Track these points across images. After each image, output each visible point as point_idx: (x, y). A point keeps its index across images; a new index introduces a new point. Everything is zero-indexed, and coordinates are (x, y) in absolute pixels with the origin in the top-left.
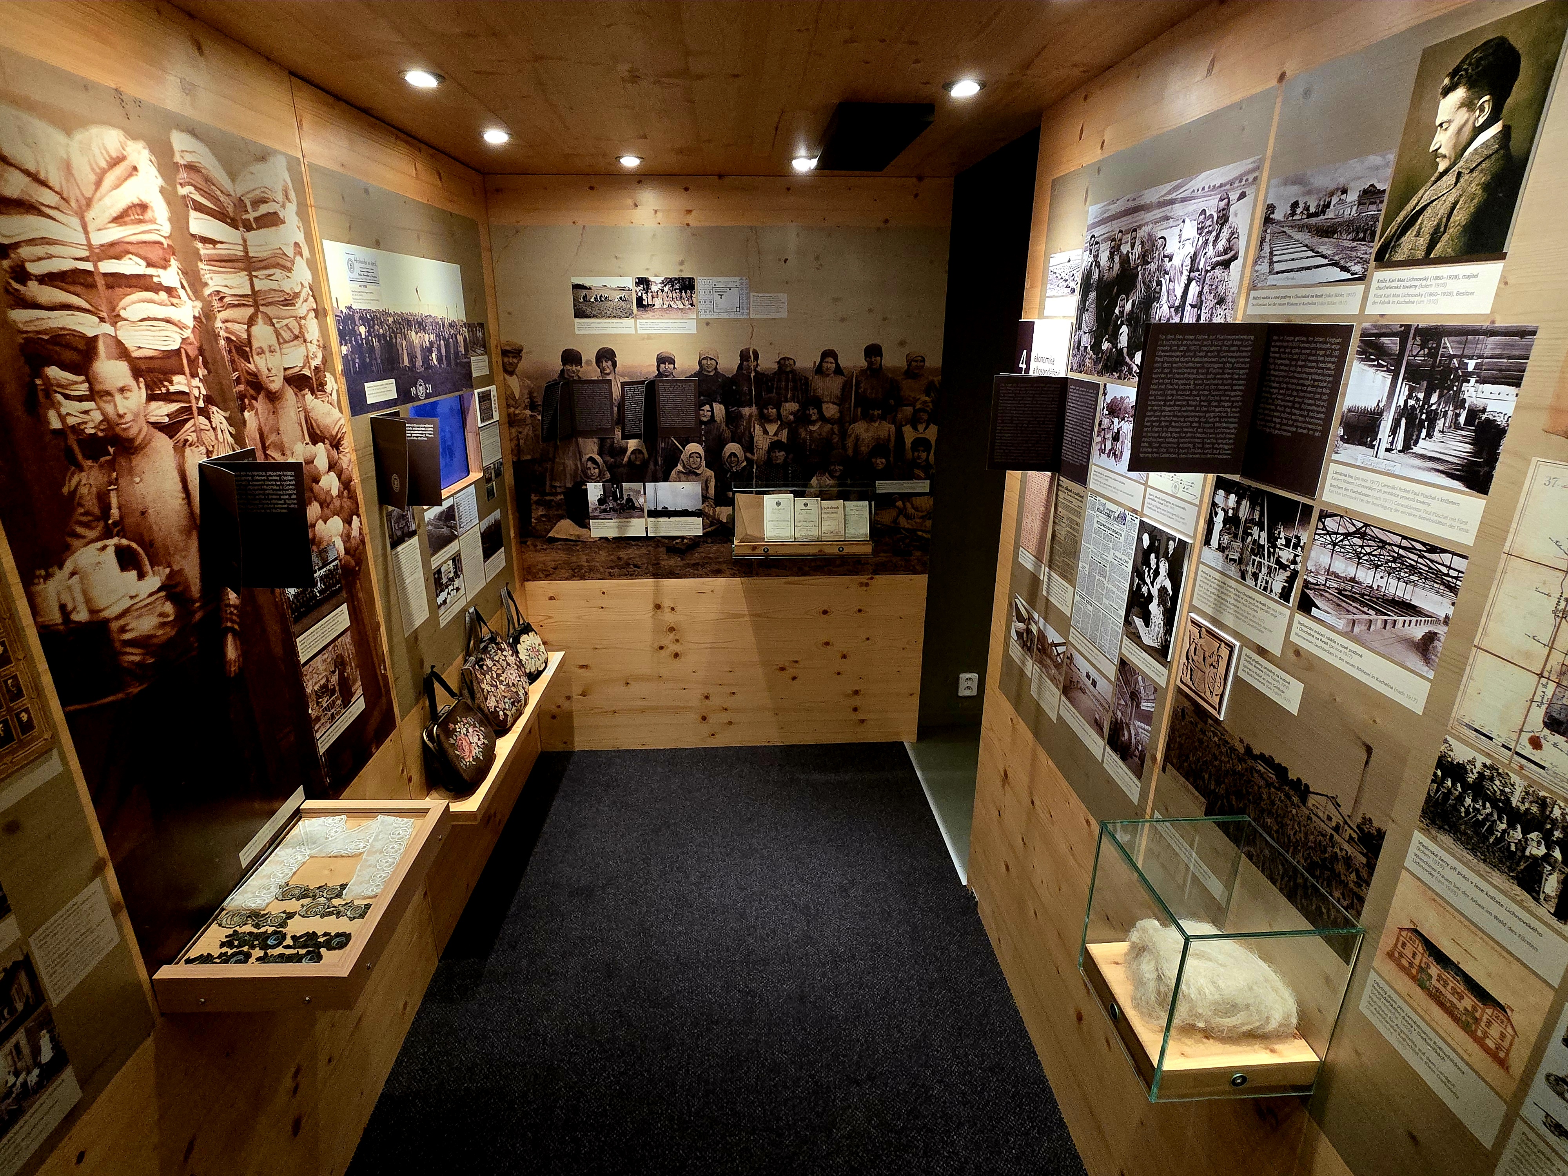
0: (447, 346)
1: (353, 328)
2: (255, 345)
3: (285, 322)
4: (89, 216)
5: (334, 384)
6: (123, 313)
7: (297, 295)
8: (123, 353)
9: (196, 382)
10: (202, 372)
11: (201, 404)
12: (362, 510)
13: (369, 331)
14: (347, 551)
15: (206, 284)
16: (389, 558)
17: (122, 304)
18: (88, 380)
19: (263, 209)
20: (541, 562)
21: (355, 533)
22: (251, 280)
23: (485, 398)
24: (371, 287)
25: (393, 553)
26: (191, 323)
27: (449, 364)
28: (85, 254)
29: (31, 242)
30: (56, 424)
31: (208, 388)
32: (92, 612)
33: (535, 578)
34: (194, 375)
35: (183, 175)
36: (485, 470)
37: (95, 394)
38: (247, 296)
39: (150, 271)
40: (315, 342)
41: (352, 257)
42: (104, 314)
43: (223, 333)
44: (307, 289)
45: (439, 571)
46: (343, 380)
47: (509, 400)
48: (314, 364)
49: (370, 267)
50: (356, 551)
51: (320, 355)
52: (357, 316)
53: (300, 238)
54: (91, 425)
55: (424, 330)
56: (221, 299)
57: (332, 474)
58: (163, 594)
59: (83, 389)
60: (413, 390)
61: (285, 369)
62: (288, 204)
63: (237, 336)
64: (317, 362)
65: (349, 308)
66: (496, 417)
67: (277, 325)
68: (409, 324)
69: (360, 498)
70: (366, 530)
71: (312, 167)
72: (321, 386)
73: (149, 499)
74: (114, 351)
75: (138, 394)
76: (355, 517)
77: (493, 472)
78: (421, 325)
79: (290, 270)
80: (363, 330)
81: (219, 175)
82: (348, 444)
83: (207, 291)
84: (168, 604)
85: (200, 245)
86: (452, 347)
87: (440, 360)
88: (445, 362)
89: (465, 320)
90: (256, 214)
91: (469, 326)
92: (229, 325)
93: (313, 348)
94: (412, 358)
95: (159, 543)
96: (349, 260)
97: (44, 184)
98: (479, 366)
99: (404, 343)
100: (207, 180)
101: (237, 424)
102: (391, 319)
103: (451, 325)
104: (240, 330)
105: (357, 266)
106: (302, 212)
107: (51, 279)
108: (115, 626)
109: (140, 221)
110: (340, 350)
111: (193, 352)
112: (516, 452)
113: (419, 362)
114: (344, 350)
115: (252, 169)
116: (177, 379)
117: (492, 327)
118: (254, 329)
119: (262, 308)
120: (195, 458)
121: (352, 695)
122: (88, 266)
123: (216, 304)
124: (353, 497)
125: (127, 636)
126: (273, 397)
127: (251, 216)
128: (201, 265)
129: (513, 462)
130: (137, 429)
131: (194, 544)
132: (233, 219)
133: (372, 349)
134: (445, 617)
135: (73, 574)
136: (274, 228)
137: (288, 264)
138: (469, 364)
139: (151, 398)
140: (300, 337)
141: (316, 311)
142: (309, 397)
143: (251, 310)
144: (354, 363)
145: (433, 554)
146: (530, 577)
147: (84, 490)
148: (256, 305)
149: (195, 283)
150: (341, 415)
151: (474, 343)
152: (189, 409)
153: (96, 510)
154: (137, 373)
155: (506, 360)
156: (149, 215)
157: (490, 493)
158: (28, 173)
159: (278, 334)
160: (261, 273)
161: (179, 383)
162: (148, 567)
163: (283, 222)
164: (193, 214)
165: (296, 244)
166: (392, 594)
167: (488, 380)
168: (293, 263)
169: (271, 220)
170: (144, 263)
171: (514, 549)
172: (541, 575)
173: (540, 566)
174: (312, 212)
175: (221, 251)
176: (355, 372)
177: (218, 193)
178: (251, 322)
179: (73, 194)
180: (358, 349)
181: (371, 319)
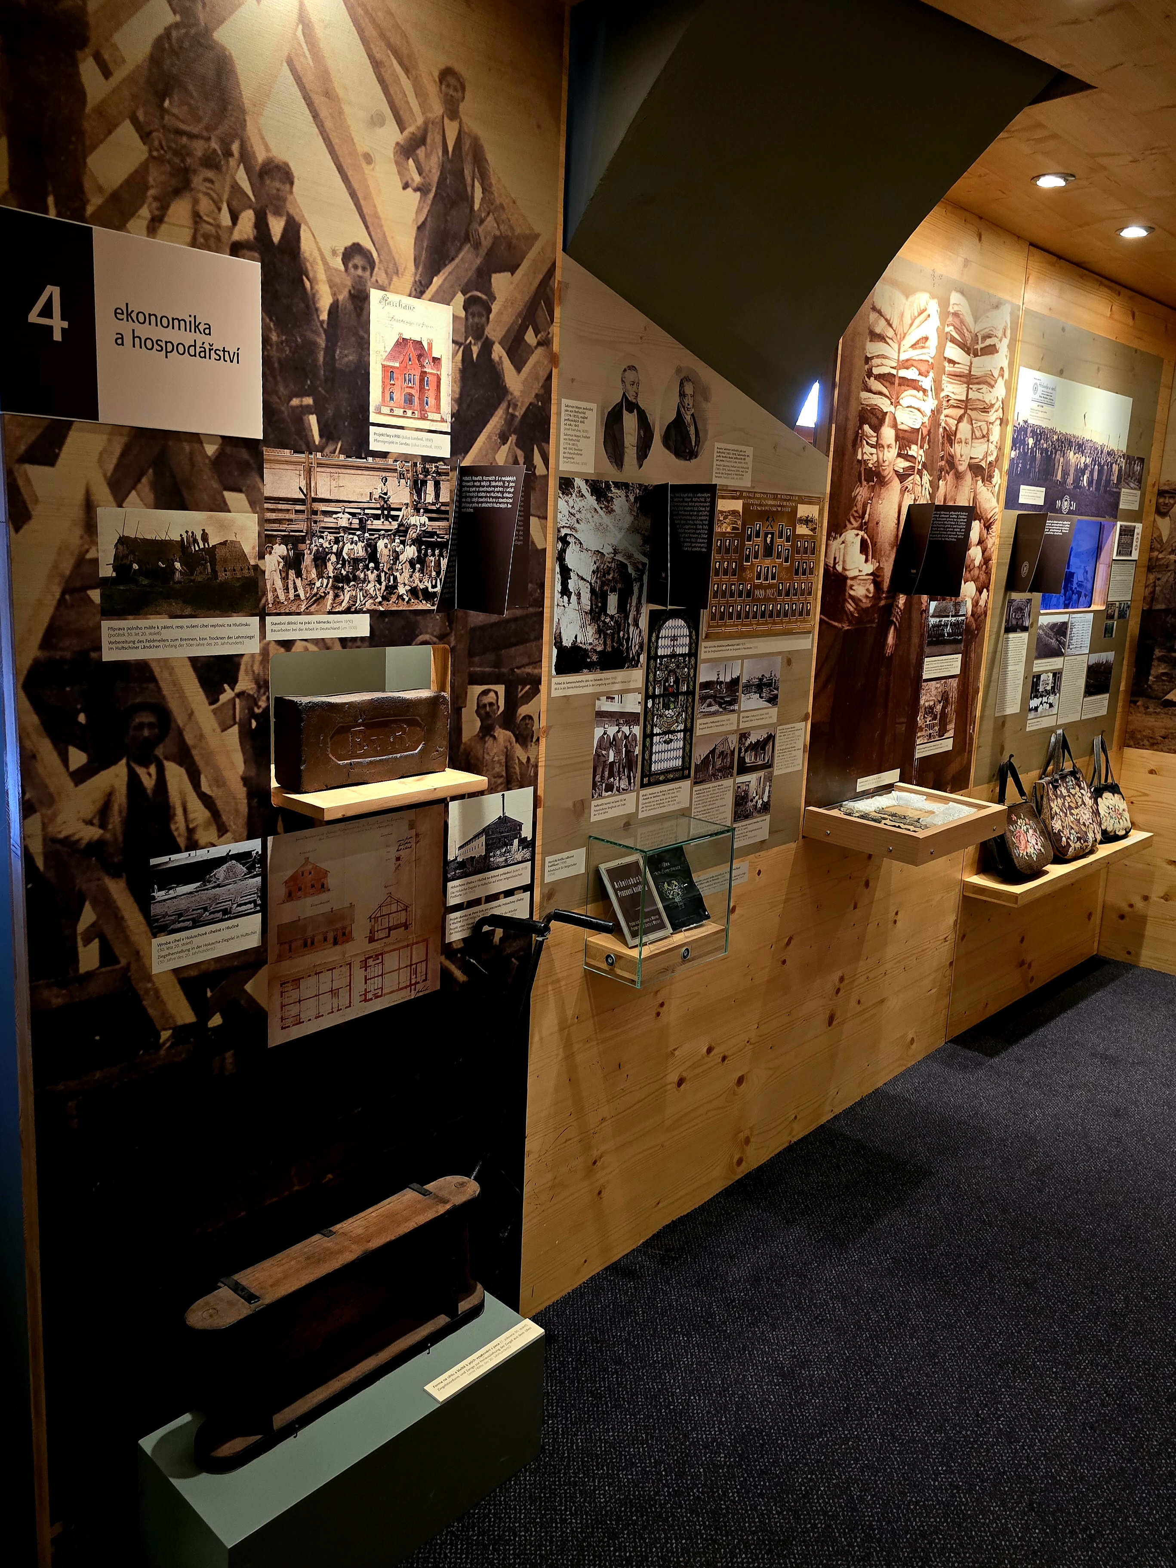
0: (1100, 472)
1: (1024, 439)
2: (958, 436)
3: (980, 424)
4: (902, 343)
5: (999, 479)
6: (901, 402)
7: (992, 406)
8: (895, 425)
9: (921, 452)
10: (926, 446)
11: (920, 467)
12: (991, 587)
13: (1035, 444)
14: (973, 615)
15: (943, 390)
16: (1001, 639)
17: (902, 396)
18: (877, 436)
19: (988, 342)
20: (1149, 728)
21: (982, 603)
22: (968, 391)
23: (1127, 532)
24: (1046, 408)
25: (1005, 636)
26: (929, 413)
27: (1098, 489)
28: (895, 365)
29: (878, 356)
30: (859, 457)
31: (926, 458)
32: (844, 569)
33: (1138, 745)
34: (922, 447)
35: (950, 319)
36: (1110, 605)
37: (878, 446)
38: (962, 401)
39: (920, 378)
40: (995, 443)
41: (1038, 382)
42: (893, 400)
43: (943, 424)
44: (1000, 403)
45: (1038, 677)
46: (1006, 478)
47: (1154, 543)
48: (990, 459)
49: (1050, 391)
50: (979, 616)
51: (995, 454)
52: (1029, 430)
53: (1005, 364)
54: (871, 462)
55: (1083, 452)
56: (948, 401)
57: (979, 548)
58: (872, 577)
59: (873, 441)
60: (1058, 503)
61: (971, 458)
62: (1004, 339)
63: (950, 428)
64: (991, 458)
65: (1026, 422)
66: (1135, 555)
67: (974, 426)
68: (1070, 444)
69: (993, 577)
70: (990, 605)
71: (1027, 312)
72: (991, 477)
73: (882, 516)
74: (892, 423)
75: (894, 451)
76: (985, 590)
77: (1117, 610)
78: (1080, 447)
79: (992, 387)
80: (1031, 441)
81: (969, 319)
82: (996, 528)
83: (942, 394)
84: (872, 585)
85: (946, 364)
86: (1105, 472)
87: (1090, 482)
88: (1094, 486)
89: (1125, 451)
90: (983, 345)
91: (1128, 458)
92: (948, 419)
93: (992, 447)
94: (1065, 474)
95: (878, 545)
96: (1036, 384)
97: (891, 326)
98: (1129, 499)
99: (1062, 459)
100: (962, 322)
101: (934, 486)
102: (1055, 437)
103: (1109, 453)
104: (953, 423)
105: (1040, 389)
106: (1011, 347)
107: (880, 377)
108: (849, 582)
109: (923, 347)
110: (1010, 454)
111: (925, 432)
112: (1149, 600)
113: (1070, 480)
114: (1013, 454)
115: (989, 314)
116: (914, 447)
117: (1153, 464)
118: (960, 424)
119: (969, 411)
120: (908, 501)
121: (946, 731)
122: (894, 372)
123: (945, 404)
124: (988, 573)
125: (852, 592)
126: (959, 476)
127: (979, 346)
128: (944, 377)
129: (1143, 610)
130: (888, 472)
131: (893, 556)
132: (969, 349)
133: (1034, 458)
134: (1033, 724)
135: (843, 542)
136: (990, 356)
137: (993, 383)
138: (1118, 494)
139: (899, 455)
140: (986, 437)
141: (1001, 420)
142: (980, 483)
143: (962, 411)
144: (1017, 466)
145: (1038, 658)
146: (1132, 743)
147: (859, 497)
148: (966, 408)
149: (938, 386)
150: (996, 504)
151: (1129, 476)
152: (913, 468)
153: (860, 512)
154: (897, 438)
155: (1161, 500)
156: (927, 344)
157: (1108, 630)
158: (887, 320)
159: (973, 432)
160: (974, 387)
161: (914, 450)
162: (870, 557)
163: (997, 352)
164: (949, 344)
165: (1002, 368)
166: (995, 670)
167: (1136, 516)
168: (996, 382)
169: (991, 350)
170: (917, 373)
171: (1120, 704)
172: (1146, 742)
173: (1147, 732)
174: (1019, 346)
175: (957, 369)
176: (1016, 474)
177: (965, 331)
178: (960, 420)
179: (900, 331)
180: (1023, 456)
181: (1040, 434)
